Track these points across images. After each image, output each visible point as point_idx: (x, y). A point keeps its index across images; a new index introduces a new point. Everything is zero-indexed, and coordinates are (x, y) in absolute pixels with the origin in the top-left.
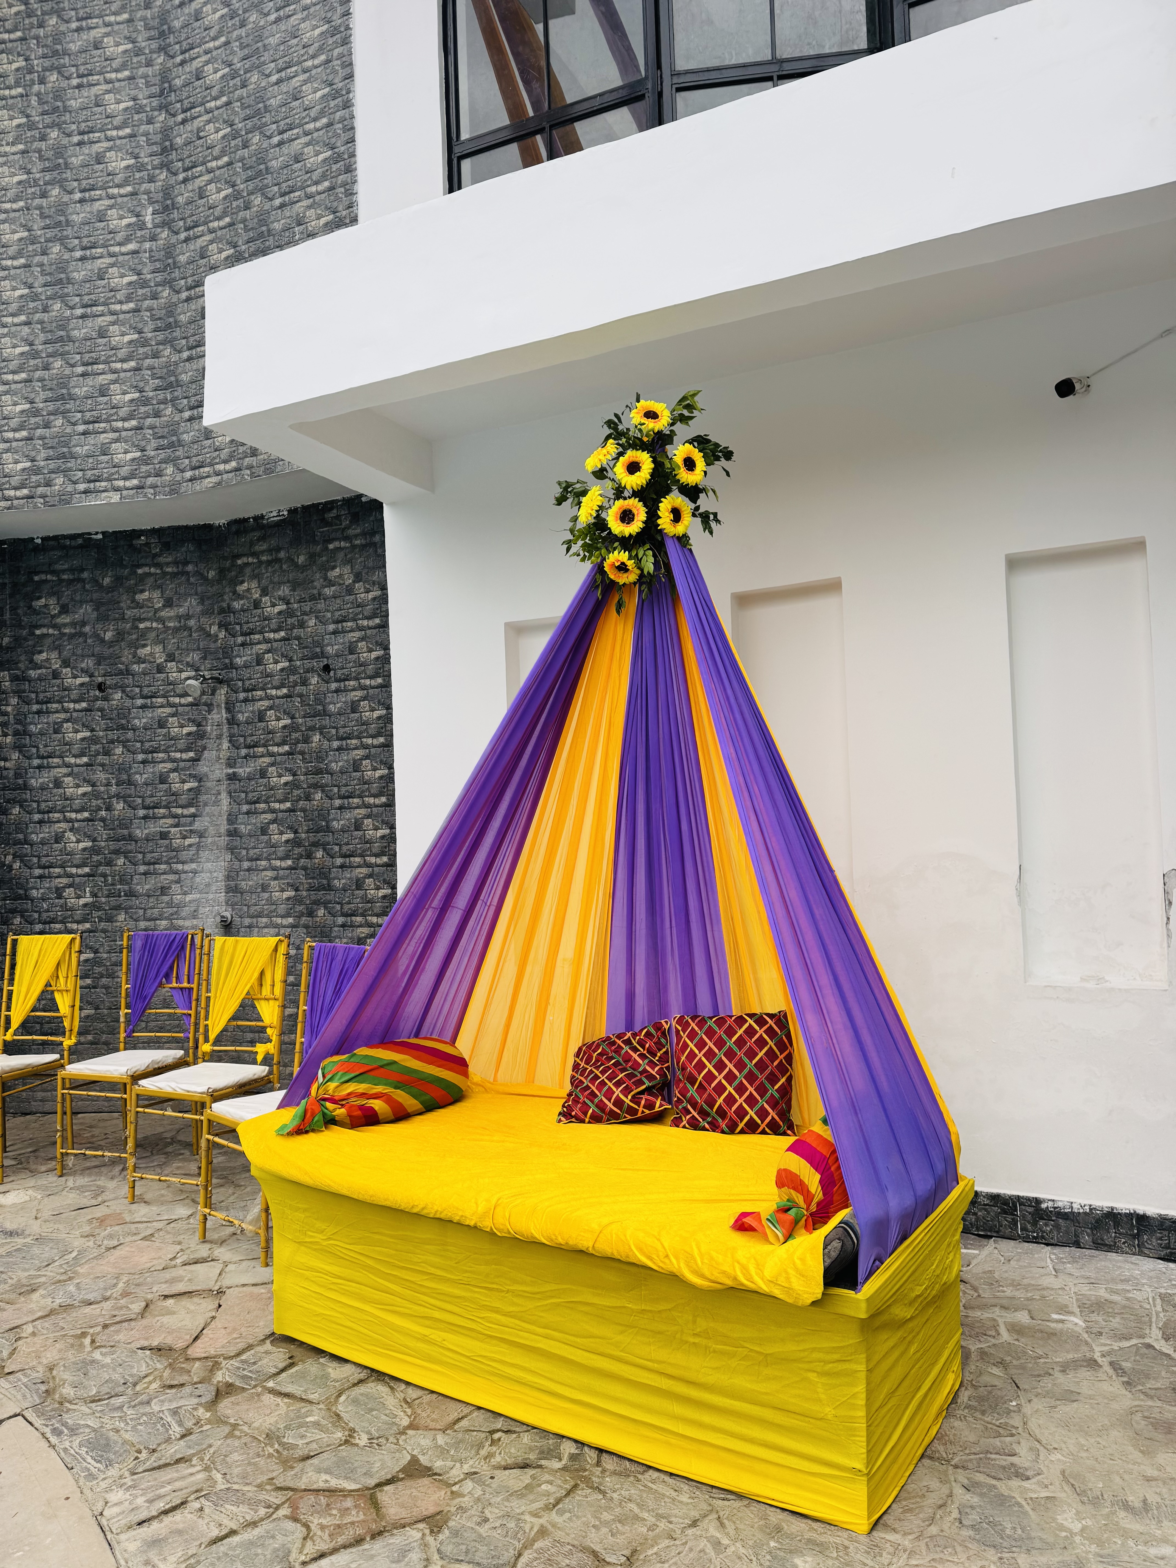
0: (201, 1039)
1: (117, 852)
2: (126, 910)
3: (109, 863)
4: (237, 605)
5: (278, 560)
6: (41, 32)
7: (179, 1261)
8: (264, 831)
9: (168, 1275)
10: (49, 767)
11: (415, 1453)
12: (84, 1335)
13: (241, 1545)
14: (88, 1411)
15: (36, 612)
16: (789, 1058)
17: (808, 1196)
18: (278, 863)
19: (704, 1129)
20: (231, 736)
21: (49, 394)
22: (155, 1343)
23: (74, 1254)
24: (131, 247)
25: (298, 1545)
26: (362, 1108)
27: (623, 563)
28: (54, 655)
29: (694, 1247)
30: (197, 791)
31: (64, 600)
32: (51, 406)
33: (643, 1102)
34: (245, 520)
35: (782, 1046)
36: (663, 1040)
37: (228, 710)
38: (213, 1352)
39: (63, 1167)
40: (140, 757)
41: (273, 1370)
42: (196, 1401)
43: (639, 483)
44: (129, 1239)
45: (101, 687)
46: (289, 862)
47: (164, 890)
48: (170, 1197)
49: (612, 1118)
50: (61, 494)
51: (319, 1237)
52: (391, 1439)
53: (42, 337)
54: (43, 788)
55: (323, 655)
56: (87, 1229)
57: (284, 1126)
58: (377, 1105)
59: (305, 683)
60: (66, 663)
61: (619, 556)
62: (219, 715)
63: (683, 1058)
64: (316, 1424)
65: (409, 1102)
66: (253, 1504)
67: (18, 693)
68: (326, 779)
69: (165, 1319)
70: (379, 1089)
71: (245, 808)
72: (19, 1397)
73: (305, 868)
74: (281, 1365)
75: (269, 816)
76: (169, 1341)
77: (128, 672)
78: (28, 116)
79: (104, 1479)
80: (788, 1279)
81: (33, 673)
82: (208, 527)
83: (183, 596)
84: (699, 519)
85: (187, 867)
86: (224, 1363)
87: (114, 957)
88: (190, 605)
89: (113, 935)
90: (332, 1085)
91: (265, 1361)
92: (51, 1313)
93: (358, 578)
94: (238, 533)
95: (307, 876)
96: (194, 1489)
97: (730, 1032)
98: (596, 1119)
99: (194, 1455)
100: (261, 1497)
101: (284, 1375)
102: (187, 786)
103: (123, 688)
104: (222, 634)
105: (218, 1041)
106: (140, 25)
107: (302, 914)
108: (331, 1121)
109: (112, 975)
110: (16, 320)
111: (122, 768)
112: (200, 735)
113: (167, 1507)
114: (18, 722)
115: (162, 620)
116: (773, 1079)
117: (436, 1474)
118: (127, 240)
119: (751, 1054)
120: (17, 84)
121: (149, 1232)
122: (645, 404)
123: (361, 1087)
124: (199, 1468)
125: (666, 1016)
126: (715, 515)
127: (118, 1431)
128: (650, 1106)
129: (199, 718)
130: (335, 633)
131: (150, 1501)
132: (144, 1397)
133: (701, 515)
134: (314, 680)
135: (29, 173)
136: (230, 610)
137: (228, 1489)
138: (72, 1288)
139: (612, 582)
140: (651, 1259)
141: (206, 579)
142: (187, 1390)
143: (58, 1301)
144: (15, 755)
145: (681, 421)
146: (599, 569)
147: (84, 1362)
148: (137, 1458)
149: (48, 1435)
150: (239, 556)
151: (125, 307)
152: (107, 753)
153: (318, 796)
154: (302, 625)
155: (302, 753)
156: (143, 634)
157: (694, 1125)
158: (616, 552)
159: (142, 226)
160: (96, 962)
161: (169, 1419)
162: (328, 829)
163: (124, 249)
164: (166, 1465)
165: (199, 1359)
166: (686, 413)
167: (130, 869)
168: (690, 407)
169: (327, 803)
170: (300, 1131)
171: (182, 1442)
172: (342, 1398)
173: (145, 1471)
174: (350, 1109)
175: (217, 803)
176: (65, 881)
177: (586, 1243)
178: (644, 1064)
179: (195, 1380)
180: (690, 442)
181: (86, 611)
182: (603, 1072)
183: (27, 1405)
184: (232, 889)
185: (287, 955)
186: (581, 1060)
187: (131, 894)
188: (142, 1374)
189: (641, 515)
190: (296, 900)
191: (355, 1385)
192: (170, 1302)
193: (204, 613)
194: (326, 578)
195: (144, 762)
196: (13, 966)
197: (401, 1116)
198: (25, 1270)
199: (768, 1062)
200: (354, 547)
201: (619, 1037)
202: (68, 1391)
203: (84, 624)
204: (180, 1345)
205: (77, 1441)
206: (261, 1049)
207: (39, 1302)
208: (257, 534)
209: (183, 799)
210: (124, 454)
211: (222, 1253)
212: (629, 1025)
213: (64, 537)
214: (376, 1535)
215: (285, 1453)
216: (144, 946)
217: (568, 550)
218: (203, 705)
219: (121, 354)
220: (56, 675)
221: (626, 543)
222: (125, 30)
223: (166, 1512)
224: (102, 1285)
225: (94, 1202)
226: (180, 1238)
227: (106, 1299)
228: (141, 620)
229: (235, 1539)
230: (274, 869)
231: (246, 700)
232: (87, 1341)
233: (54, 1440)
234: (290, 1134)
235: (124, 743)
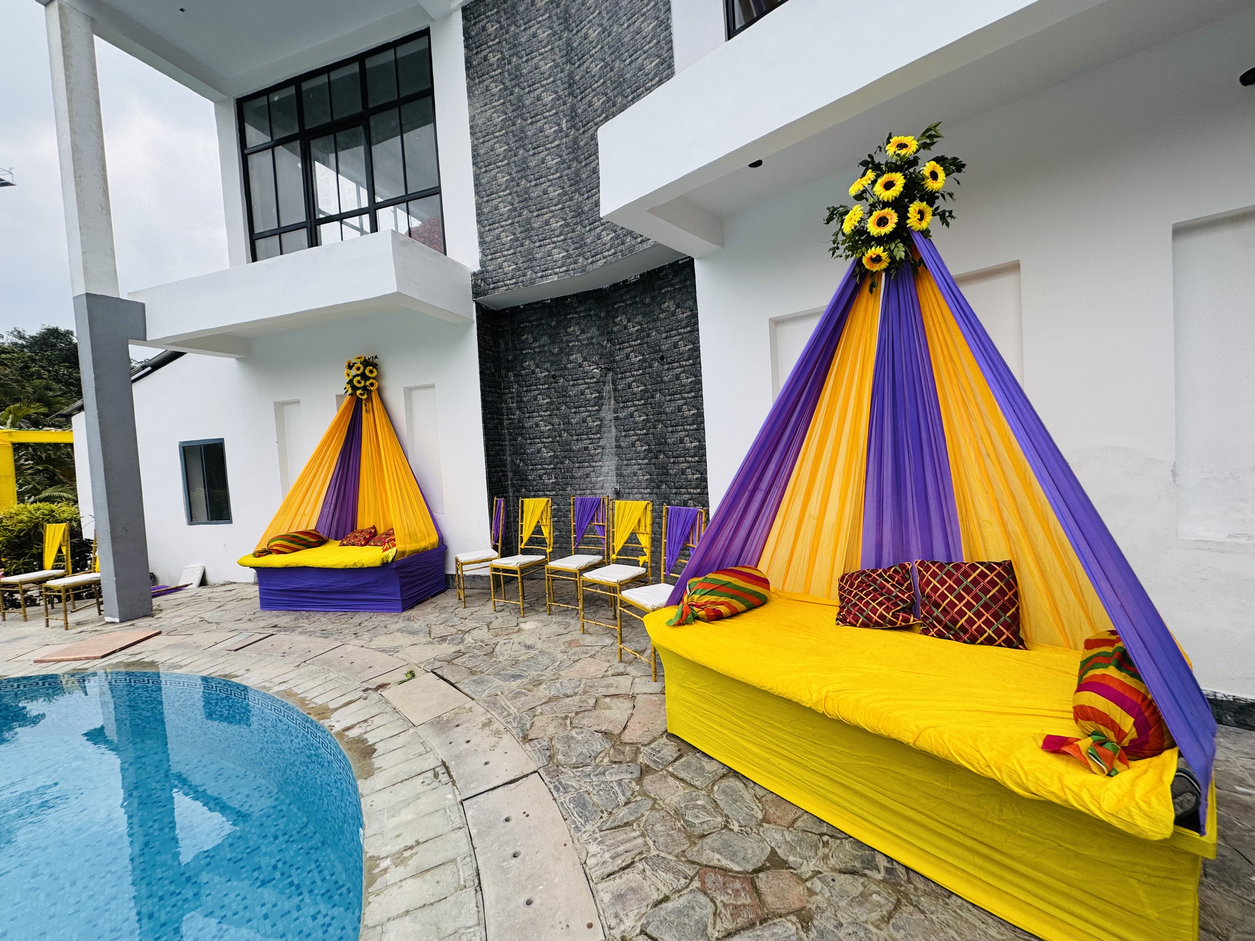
0: (611, 552)
1: (565, 457)
2: (571, 485)
3: (562, 463)
4: (615, 329)
5: (636, 303)
6: (507, 36)
7: (609, 673)
8: (633, 445)
9: (606, 682)
10: (533, 417)
11: (773, 845)
12: (566, 717)
13: (672, 912)
14: (572, 775)
15: (523, 342)
16: (1016, 595)
17: (1120, 734)
18: (641, 461)
19: (949, 638)
20: (615, 397)
21: (522, 229)
22: (603, 729)
23: (558, 663)
24: (557, 143)
25: (711, 920)
26: (714, 610)
27: (878, 256)
28: (532, 363)
29: (1016, 764)
30: (600, 426)
31: (535, 335)
32: (523, 235)
33: (901, 618)
34: (618, 284)
35: (1009, 586)
36: (907, 576)
37: (613, 384)
38: (635, 741)
39: (550, 610)
40: (573, 410)
41: (671, 759)
42: (630, 776)
43: (895, 195)
44: (584, 656)
45: (554, 377)
46: (647, 461)
47: (588, 476)
48: (600, 632)
49: (877, 625)
50: (531, 279)
51: (694, 686)
52: (754, 830)
53: (517, 200)
54: (531, 427)
55: (660, 350)
56: (563, 647)
57: (670, 621)
58: (723, 609)
59: (651, 366)
60: (537, 366)
61: (876, 250)
62: (609, 387)
63: (928, 590)
64: (704, 807)
65: (740, 606)
66: (677, 873)
67: (517, 382)
68: (664, 417)
69: (607, 712)
70: (722, 599)
71: (623, 434)
72: (536, 758)
73: (654, 464)
74: (675, 755)
75: (636, 438)
76: (610, 728)
77: (566, 368)
78: (504, 84)
79: (585, 832)
80: (1130, 815)
81: (523, 372)
82: (600, 290)
83: (589, 328)
84: (938, 217)
85: (597, 464)
86: (642, 748)
87: (567, 508)
88: (593, 332)
89: (566, 497)
90: (696, 597)
91: (665, 751)
92: (550, 700)
93: (678, 306)
94: (615, 291)
95: (655, 468)
96: (637, 851)
97: (966, 575)
98: (864, 625)
99: (634, 821)
100: (680, 867)
101: (677, 763)
102: (596, 424)
103: (563, 376)
104: (609, 345)
105: (619, 554)
106: (555, 18)
107: (654, 488)
108: (697, 618)
109: (566, 516)
110: (505, 193)
111: (566, 416)
112: (601, 398)
113: (624, 864)
114: (518, 396)
115: (580, 341)
116: (1005, 609)
117: (791, 868)
118: (555, 140)
119: (986, 591)
120: (498, 68)
121: (593, 653)
122: (895, 140)
123: (713, 598)
124: (638, 833)
125: (909, 560)
126: (951, 212)
127: (589, 794)
128: (906, 620)
129: (599, 389)
130: (666, 338)
131: (613, 858)
132: (601, 769)
133: (939, 214)
134: (656, 364)
135: (506, 114)
136: (612, 332)
137: (658, 856)
138: (558, 685)
139: (867, 270)
140: (972, 765)
141: (600, 317)
142: (624, 766)
143: (553, 693)
144: (518, 413)
145: (924, 148)
146: (859, 263)
147: (567, 736)
148: (602, 817)
149: (552, 790)
150: (615, 303)
151: (555, 176)
152: (558, 409)
153: (660, 426)
154: (649, 336)
155: (651, 404)
156: (572, 348)
157: (940, 635)
158: (873, 248)
159: (561, 130)
160: (559, 510)
161: (617, 788)
162: (666, 443)
163: (553, 145)
164: (619, 826)
165: (628, 744)
166: (928, 141)
167: (571, 465)
168: (930, 137)
169: (665, 430)
170: (680, 624)
171: (625, 808)
172: (716, 788)
173: (607, 830)
174: (707, 611)
175: (610, 432)
176: (543, 471)
177: (908, 738)
178: (895, 592)
179: (628, 760)
180: (933, 160)
181: (545, 339)
182: (867, 595)
183: (541, 765)
184: (619, 475)
185: (653, 511)
186: (846, 584)
187: (573, 477)
188: (599, 751)
189: (893, 218)
190: (651, 480)
191: (722, 778)
192: (608, 700)
193: (599, 335)
194: (660, 309)
195: (575, 413)
196: (522, 512)
197: (735, 614)
198: (536, 671)
199: (1000, 597)
200: (675, 289)
201: (874, 571)
202: (560, 757)
203: (544, 346)
204: (617, 732)
205: (568, 796)
206: (642, 559)
207: (543, 692)
208: (624, 290)
209: (594, 431)
210: (558, 255)
211: (630, 669)
212: (879, 564)
213: (533, 303)
214: (763, 921)
215: (688, 829)
216: (581, 504)
217: (833, 254)
218: (601, 382)
219: (555, 201)
220: (533, 372)
221: (881, 241)
222: (547, 23)
223: (623, 869)
224: (573, 685)
225: (565, 632)
226: (609, 658)
227: (576, 694)
228: (570, 342)
229: (669, 905)
230: (639, 464)
231: (622, 378)
232: (568, 722)
233: (555, 793)
234: (675, 626)
235: (566, 404)
